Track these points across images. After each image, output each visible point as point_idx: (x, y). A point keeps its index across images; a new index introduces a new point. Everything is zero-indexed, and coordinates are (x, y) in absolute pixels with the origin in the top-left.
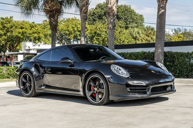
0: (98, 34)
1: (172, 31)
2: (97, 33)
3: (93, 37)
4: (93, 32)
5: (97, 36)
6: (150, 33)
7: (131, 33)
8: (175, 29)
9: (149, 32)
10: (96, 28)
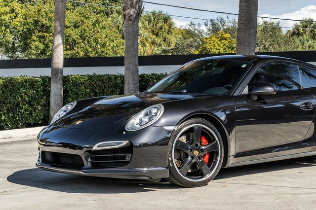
0: (43, 26)
1: (206, 25)
2: (40, 24)
3: (30, 32)
4: (31, 20)
5: (39, 31)
6: (161, 28)
7: (118, 27)
8: (212, 21)
9: (159, 25)
10: (39, 11)
